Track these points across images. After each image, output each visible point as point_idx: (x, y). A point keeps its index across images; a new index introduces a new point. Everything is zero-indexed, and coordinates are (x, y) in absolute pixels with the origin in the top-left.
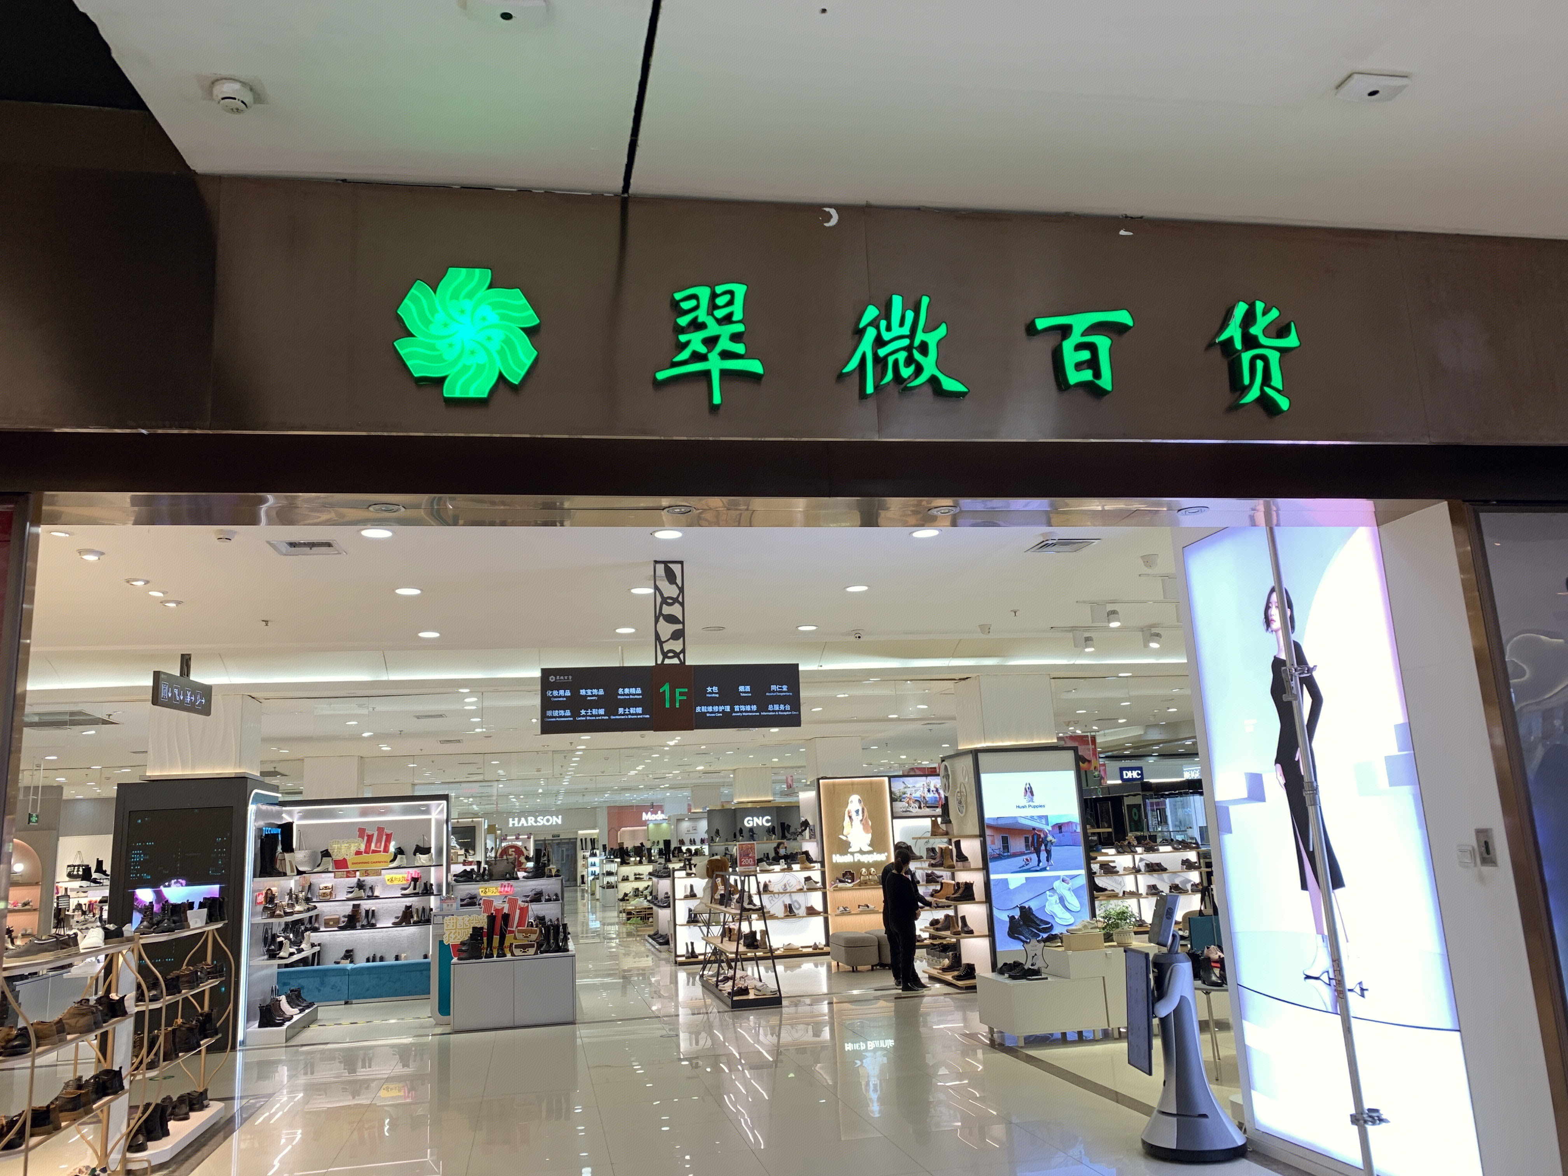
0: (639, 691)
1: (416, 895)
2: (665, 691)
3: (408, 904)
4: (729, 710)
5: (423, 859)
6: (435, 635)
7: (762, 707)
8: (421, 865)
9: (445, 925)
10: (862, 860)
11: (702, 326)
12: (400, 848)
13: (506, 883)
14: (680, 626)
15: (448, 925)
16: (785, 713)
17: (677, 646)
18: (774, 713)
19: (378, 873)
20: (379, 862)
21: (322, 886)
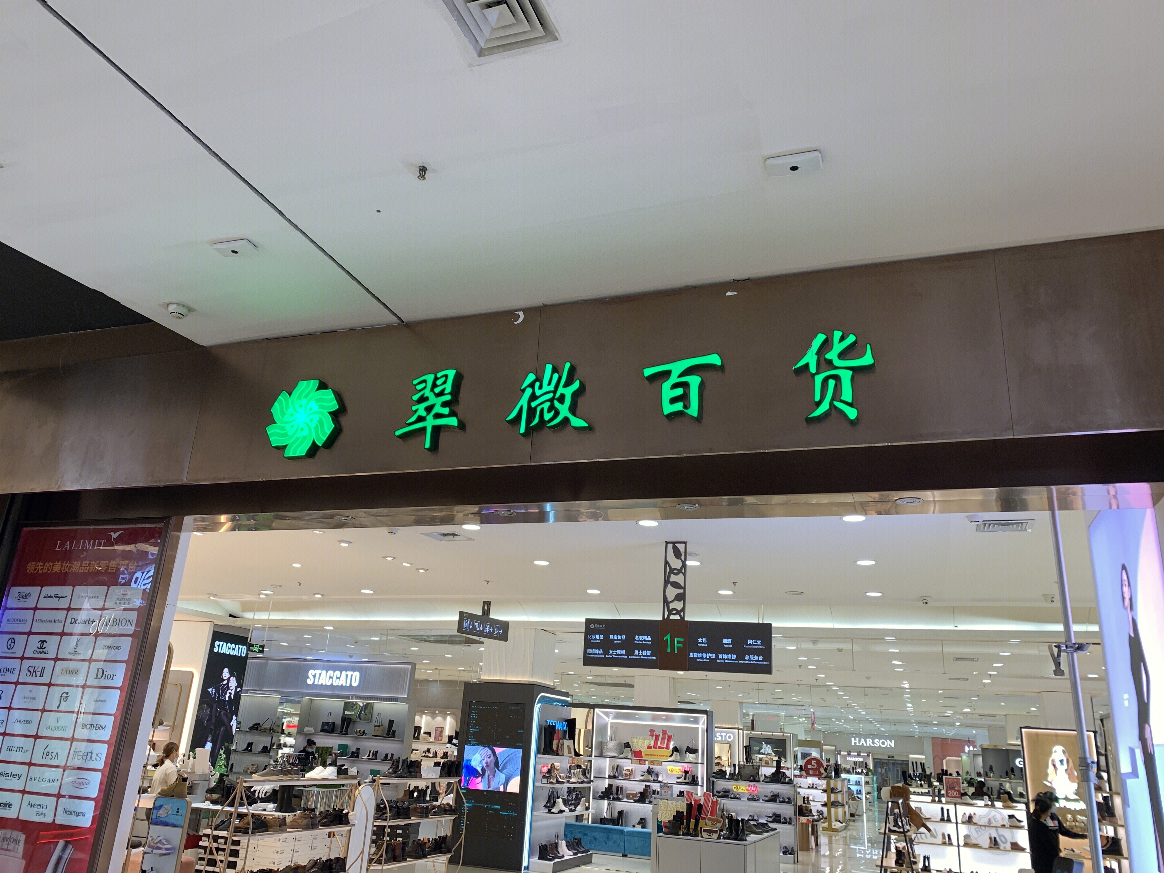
0: (649, 638)
1: (686, 783)
2: (667, 639)
3: (682, 790)
4: (714, 657)
5: (690, 757)
6: (597, 592)
7: (741, 657)
8: (690, 761)
9: (659, 806)
10: (1068, 807)
11: (426, 399)
12: (676, 747)
13: (752, 784)
14: (682, 591)
15: (661, 807)
16: (758, 663)
17: (678, 605)
18: (749, 662)
19: (660, 763)
20: (663, 756)
21: (625, 768)
